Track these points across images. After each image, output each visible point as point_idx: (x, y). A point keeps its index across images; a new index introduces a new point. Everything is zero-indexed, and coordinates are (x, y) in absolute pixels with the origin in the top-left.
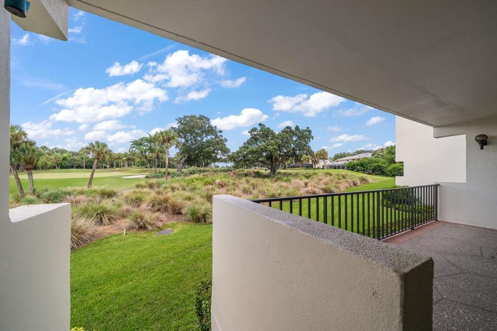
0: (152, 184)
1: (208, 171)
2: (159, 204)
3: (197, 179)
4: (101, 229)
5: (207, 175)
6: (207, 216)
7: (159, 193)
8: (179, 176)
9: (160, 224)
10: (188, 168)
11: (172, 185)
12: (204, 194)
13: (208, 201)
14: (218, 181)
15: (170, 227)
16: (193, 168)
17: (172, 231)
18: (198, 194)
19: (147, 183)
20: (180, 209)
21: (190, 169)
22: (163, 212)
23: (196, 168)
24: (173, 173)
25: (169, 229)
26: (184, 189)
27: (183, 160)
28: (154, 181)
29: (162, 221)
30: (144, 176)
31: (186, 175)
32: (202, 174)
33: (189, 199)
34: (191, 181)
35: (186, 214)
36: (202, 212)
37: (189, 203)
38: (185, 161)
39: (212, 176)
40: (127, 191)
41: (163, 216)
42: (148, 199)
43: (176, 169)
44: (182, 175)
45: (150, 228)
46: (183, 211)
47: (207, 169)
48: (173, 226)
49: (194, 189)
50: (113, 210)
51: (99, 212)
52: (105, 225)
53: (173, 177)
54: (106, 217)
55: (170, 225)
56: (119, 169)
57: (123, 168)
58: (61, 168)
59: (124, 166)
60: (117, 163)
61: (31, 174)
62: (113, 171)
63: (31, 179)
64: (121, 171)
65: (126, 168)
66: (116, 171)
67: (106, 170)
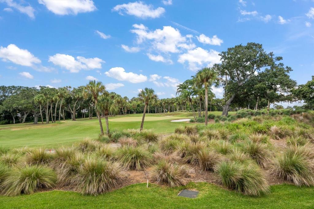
0: (191, 129)
1: (263, 113)
2: (190, 154)
3: (244, 125)
4: (133, 174)
5: (259, 120)
6: (246, 183)
7: (194, 141)
8: (224, 120)
9: (184, 181)
10: (239, 109)
11: (210, 131)
12: (247, 146)
13: (253, 158)
14: (274, 128)
15: (196, 187)
16: (241, 111)
17: (197, 193)
18: (239, 146)
19: (185, 127)
20: (212, 165)
21: (239, 111)
22: (192, 166)
23: (249, 109)
24: (218, 117)
25: (194, 190)
26: (224, 138)
27: (230, 100)
28: (193, 126)
29: (189, 177)
30: (189, 120)
31: (233, 119)
32: (253, 117)
33: (225, 152)
34: (235, 127)
35: (218, 173)
36: (239, 175)
37: (222, 158)
38: (232, 102)
39: (267, 121)
40: (165, 136)
41: (190, 170)
42: (180, 146)
43: (222, 112)
44: (228, 119)
45: (172, 183)
46: (216, 168)
47: (262, 110)
48: (200, 187)
49: (236, 138)
50: (146, 156)
51: (134, 156)
52: (137, 170)
53: (217, 121)
54: (139, 163)
55: (197, 185)
56: (172, 113)
57: (175, 112)
58: (137, 113)
59: (176, 110)
60: (171, 107)
61: (107, 118)
62: (167, 115)
63: (107, 122)
64: (173, 115)
65: (177, 112)
66: (169, 115)
67: (163, 114)
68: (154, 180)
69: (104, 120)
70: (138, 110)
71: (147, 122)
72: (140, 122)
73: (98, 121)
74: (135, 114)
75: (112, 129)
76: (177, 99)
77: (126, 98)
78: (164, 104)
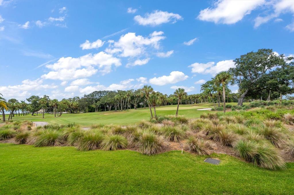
0: (213, 115)
1: (275, 103)
2: (213, 133)
3: (258, 113)
4: (172, 144)
5: (272, 108)
6: (261, 158)
7: (215, 124)
8: (240, 109)
9: (209, 152)
10: (252, 101)
11: (227, 117)
12: (261, 129)
13: (268, 139)
14: (287, 115)
15: (218, 157)
16: (254, 102)
17: (219, 162)
18: (254, 128)
19: (208, 114)
20: (230, 142)
21: (252, 102)
22: (215, 141)
23: (262, 101)
24: (234, 107)
25: (217, 159)
26: (240, 122)
27: (244, 94)
28: (214, 113)
29: (212, 149)
30: (211, 109)
31: (247, 108)
32: (266, 107)
33: (241, 133)
34: (250, 114)
35: (236, 148)
36: (255, 151)
37: (239, 137)
38: (246, 95)
39: (280, 109)
40: (193, 120)
41: (213, 144)
42: (205, 127)
43: (237, 103)
44: (243, 108)
45: (200, 153)
46: (234, 144)
47: (274, 101)
48: (221, 157)
49: (251, 122)
50: (180, 133)
51: (172, 132)
52: (175, 142)
53: (233, 110)
54: (176, 137)
55: (219, 155)
56: (197, 104)
57: (200, 104)
58: (173, 104)
59: (200, 102)
60: (197, 100)
61: (155, 108)
62: (194, 106)
63: (155, 110)
64: (199, 105)
65: (202, 103)
66: (196, 105)
67: (191, 105)
68: (186, 149)
69: (153, 109)
70: (174, 102)
71: (181, 110)
72: (175, 110)
73: (149, 110)
74: (172, 105)
75: (158, 115)
76: (201, 95)
77: (166, 95)
78: (192, 98)
